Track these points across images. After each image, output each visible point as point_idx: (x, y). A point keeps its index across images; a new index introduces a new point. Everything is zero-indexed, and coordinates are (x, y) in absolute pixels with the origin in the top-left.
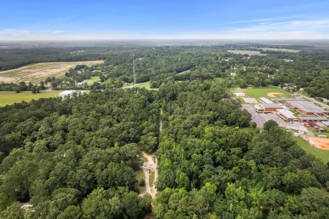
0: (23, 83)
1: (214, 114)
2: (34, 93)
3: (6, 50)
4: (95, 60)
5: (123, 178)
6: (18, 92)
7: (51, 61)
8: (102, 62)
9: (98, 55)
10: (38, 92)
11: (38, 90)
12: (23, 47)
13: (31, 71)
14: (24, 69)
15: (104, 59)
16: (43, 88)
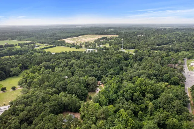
0: (74, 44)
1: (155, 72)
2: (76, 48)
3: (78, 28)
4: (114, 35)
5: (77, 91)
6: (71, 47)
7: (93, 34)
8: (117, 36)
9: (117, 32)
10: (78, 48)
11: (78, 47)
12: (87, 27)
13: (82, 38)
14: (79, 37)
15: (119, 34)
16: (81, 47)
